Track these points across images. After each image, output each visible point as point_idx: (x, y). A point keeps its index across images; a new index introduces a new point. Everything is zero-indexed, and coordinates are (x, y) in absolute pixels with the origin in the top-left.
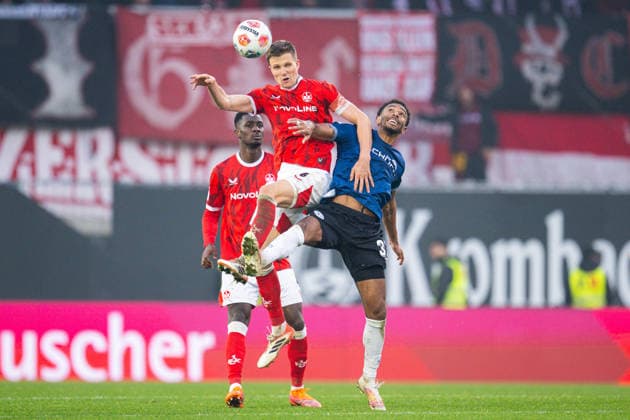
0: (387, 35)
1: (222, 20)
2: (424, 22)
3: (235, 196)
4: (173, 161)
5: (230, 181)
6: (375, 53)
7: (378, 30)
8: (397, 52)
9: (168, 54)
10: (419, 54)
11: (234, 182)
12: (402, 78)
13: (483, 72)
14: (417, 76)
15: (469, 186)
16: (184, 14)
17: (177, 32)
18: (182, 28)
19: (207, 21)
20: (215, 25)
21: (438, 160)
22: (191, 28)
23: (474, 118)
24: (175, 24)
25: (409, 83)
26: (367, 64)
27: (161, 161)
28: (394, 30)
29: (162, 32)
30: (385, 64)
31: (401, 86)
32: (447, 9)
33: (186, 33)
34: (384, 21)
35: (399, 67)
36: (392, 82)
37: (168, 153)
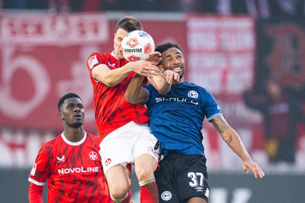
0: (212, 36)
1: (67, 22)
2: (245, 24)
3: (62, 172)
4: (23, 146)
5: (58, 158)
6: (201, 51)
7: (205, 31)
8: (221, 51)
9: (18, 52)
10: (240, 52)
11: (62, 159)
12: (225, 73)
13: (296, 68)
14: (238, 72)
15: (283, 168)
16: (33, 17)
17: (26, 33)
18: (31, 29)
19: (54, 23)
20: (60, 26)
21: (256, 146)
22: (39, 29)
23: (282, 108)
24: (25, 26)
25: (231, 77)
26: (194, 61)
27: (13, 146)
28: (218, 31)
29: (14, 33)
30: (210, 61)
31: (224, 80)
32: (265, 12)
33: (34, 33)
34: (209, 23)
35: (222, 63)
36: (217, 76)
37: (19, 139)
